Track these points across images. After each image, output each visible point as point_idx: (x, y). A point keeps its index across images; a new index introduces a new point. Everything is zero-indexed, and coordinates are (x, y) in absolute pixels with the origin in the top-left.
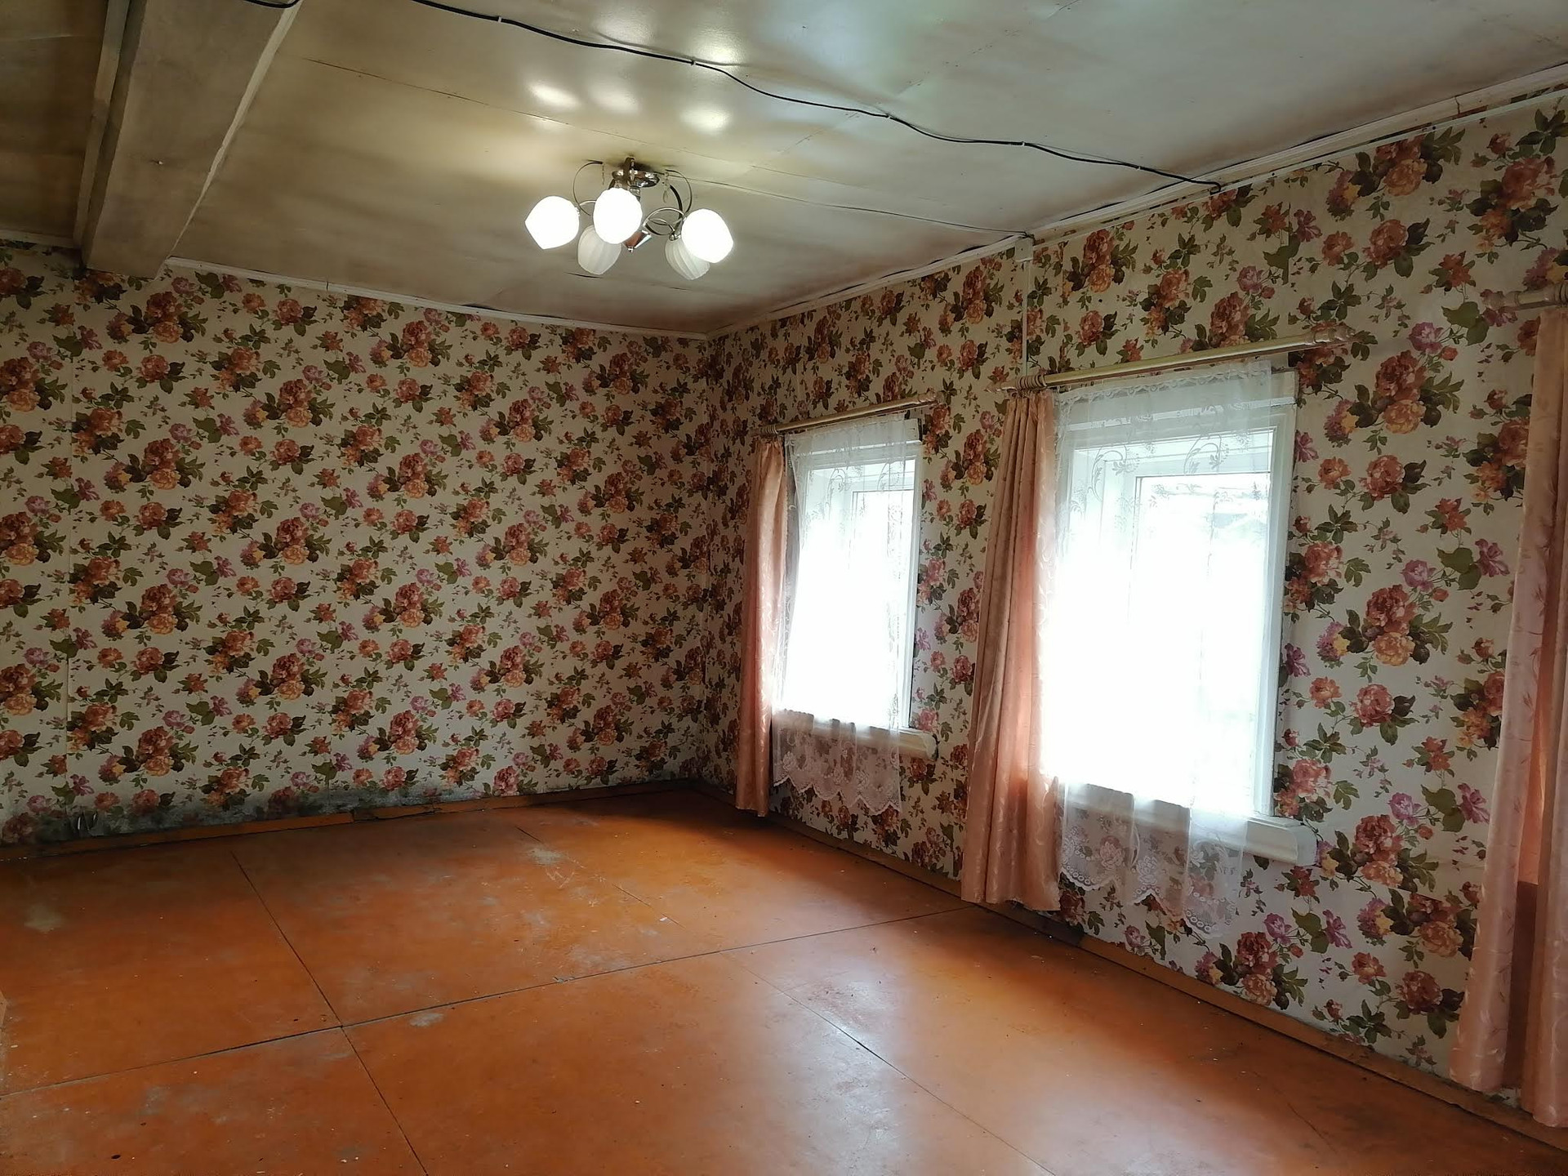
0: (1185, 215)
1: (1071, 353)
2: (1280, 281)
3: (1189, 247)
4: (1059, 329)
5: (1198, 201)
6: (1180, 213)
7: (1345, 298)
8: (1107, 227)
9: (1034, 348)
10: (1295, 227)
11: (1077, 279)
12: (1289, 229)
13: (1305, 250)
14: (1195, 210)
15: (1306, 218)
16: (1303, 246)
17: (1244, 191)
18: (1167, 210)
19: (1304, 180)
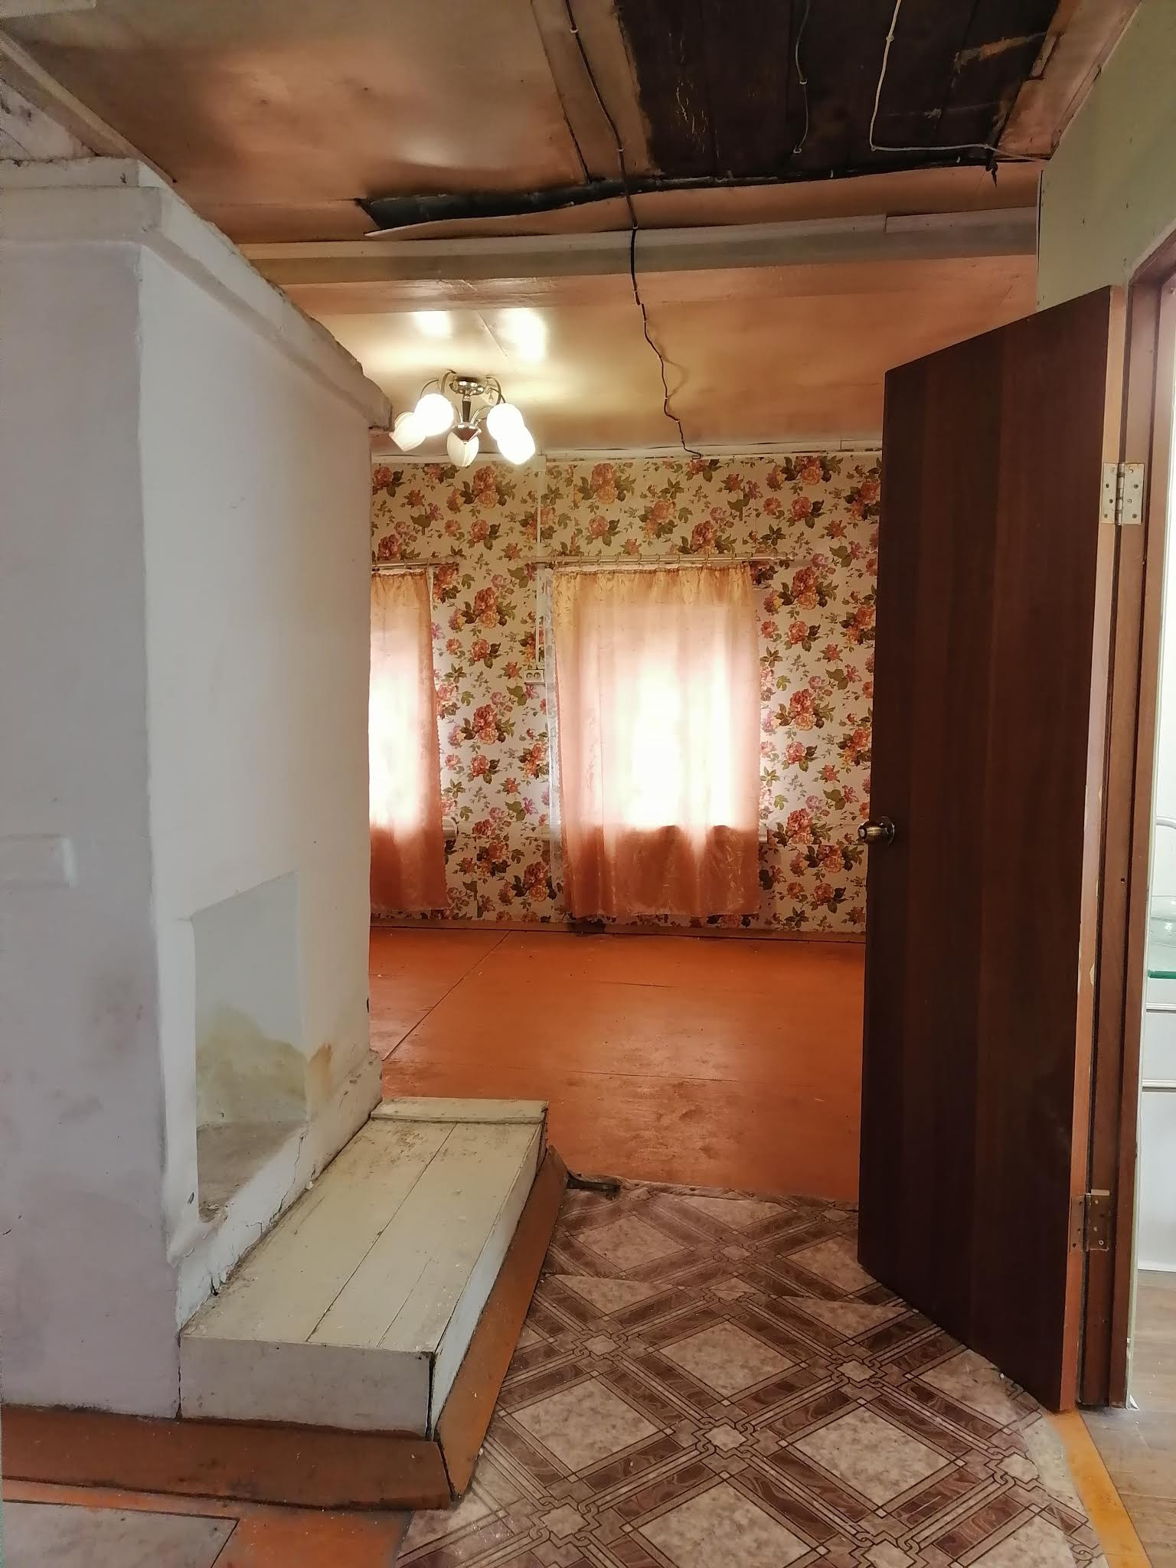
0: (673, 467)
1: (581, 542)
2: (737, 518)
3: (674, 489)
4: (571, 524)
5: (683, 461)
6: (670, 466)
7: (776, 535)
8: (612, 462)
9: (548, 534)
10: (747, 490)
11: (586, 491)
12: (743, 490)
13: (752, 503)
14: (680, 467)
15: (753, 487)
16: (752, 501)
17: (714, 462)
18: (659, 461)
19: (752, 465)
